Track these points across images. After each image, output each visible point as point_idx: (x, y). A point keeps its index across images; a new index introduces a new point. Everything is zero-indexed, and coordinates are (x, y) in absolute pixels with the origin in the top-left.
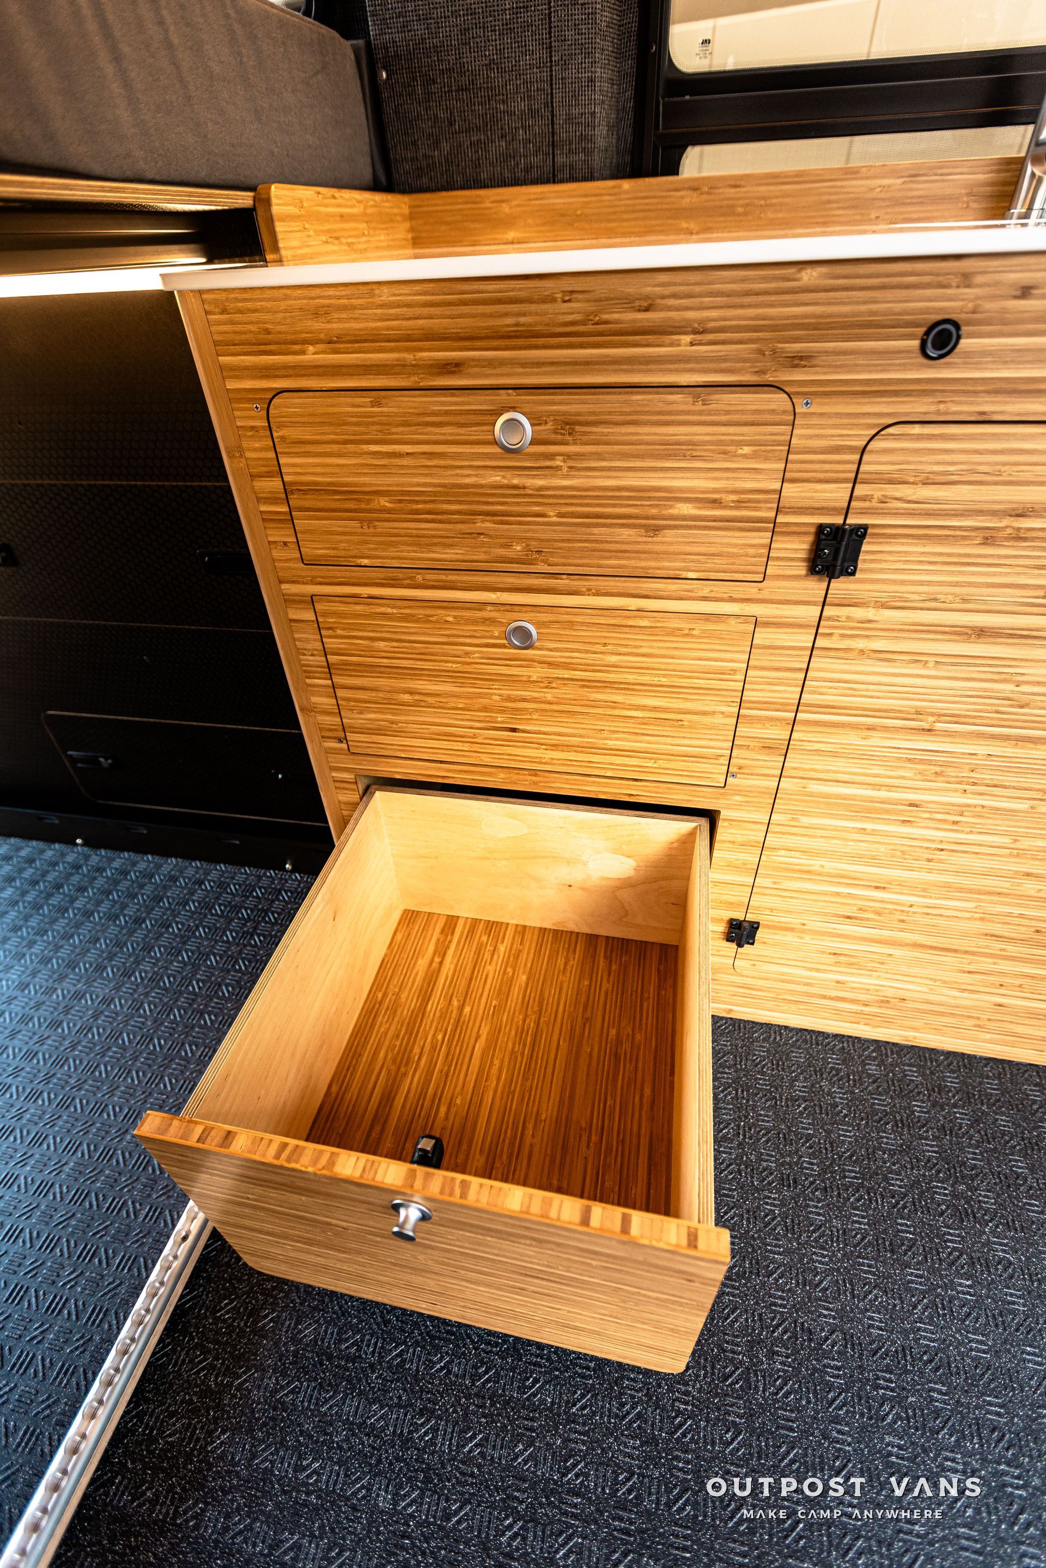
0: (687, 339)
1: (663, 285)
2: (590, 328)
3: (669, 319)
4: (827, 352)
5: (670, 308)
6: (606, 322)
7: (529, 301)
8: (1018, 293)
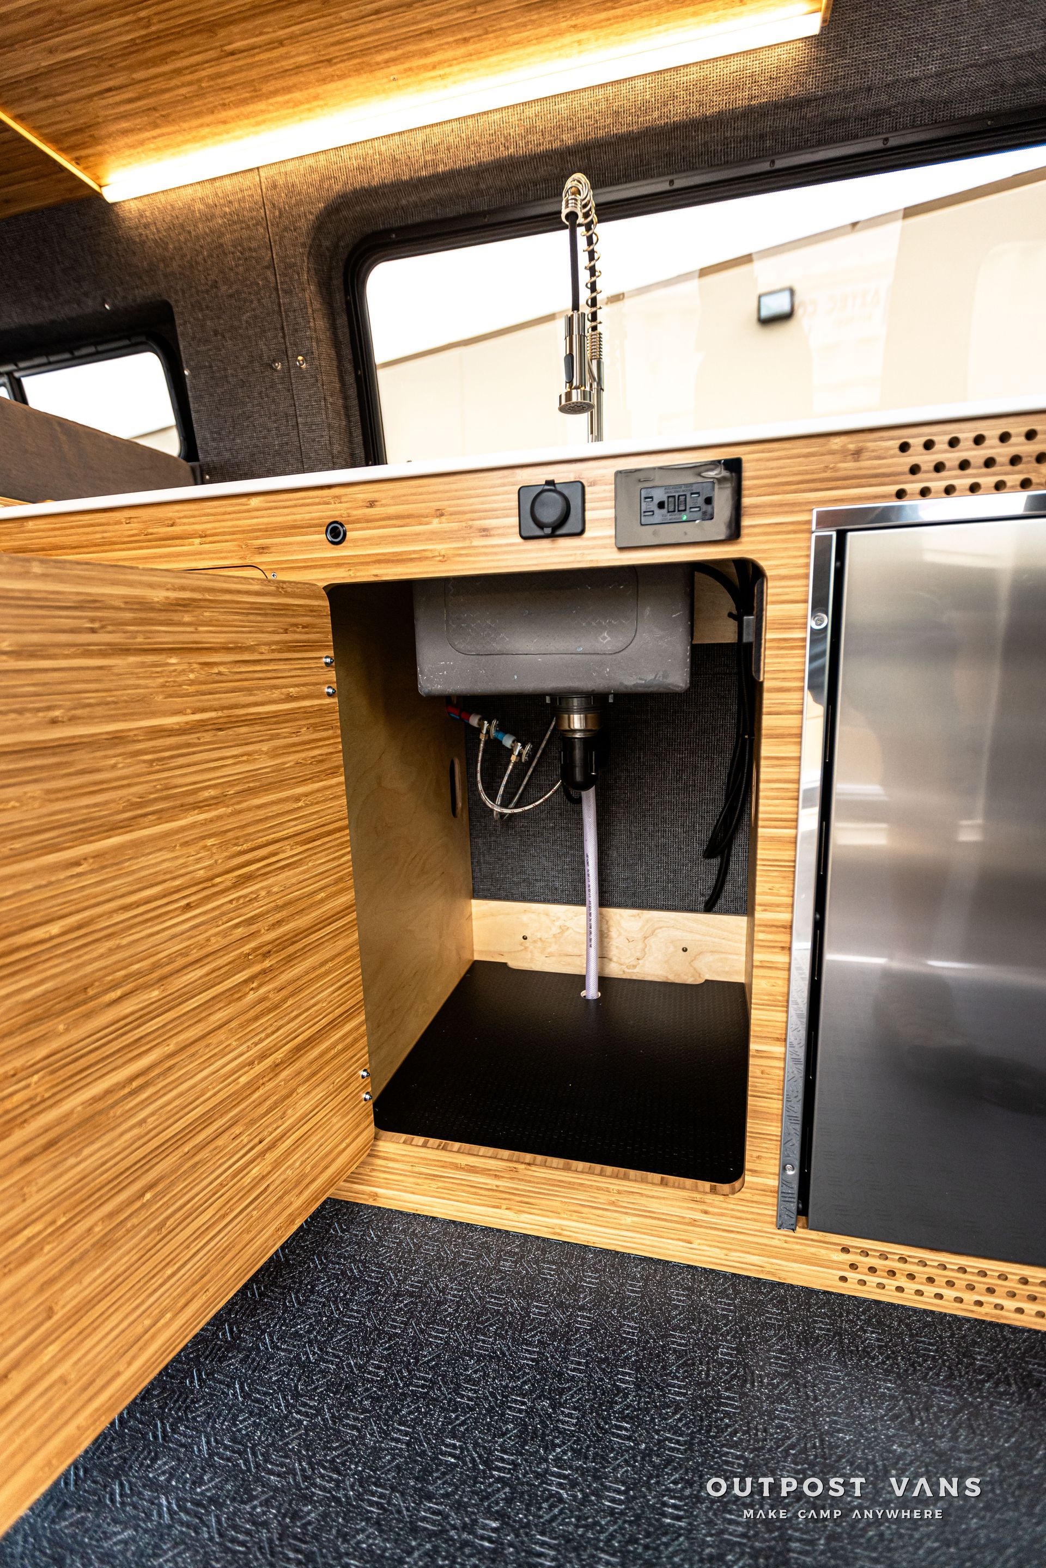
0: (197, 541)
1: (178, 511)
2: (142, 537)
3: (185, 530)
4: (276, 545)
5: (184, 524)
6: (151, 534)
7: (108, 524)
8: (368, 504)
